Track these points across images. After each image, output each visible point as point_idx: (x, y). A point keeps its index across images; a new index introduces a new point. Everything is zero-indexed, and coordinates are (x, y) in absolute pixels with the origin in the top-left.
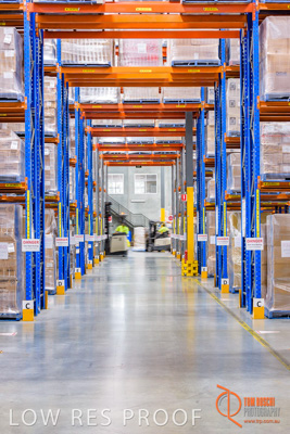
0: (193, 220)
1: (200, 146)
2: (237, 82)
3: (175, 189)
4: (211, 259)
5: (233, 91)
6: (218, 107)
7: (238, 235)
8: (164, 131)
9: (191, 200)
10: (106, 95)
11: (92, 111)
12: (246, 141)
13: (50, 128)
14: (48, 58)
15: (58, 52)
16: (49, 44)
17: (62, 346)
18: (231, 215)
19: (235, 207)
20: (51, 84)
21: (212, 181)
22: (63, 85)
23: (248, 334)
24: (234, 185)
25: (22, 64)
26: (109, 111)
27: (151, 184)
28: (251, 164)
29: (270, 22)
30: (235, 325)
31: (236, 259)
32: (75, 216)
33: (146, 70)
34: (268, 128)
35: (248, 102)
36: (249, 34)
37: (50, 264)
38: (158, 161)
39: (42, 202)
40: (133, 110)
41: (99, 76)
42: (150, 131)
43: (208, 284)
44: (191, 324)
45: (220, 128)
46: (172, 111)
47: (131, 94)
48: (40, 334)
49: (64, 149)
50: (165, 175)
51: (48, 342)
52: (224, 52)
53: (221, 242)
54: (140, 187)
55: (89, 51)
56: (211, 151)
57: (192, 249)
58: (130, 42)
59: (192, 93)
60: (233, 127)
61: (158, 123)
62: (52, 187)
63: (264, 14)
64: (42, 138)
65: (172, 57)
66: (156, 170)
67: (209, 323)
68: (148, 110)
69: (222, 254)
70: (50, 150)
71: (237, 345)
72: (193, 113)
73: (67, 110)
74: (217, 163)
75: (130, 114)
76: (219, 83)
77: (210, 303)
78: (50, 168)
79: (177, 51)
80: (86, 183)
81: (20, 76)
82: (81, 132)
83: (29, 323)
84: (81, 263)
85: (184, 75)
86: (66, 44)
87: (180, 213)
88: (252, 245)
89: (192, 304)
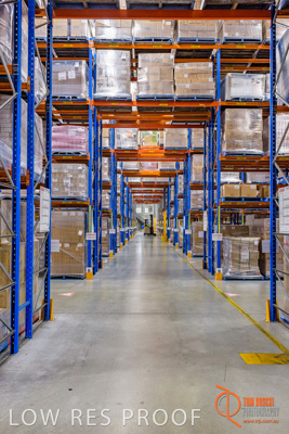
0: (165, 222)
1: (169, 198)
2: (182, 176)
3: (159, 211)
4: (172, 236)
5: (181, 180)
6: (175, 184)
7: (182, 229)
8: (156, 192)
9: (165, 216)
10: (137, 180)
11: (132, 185)
12: (185, 196)
13: (118, 191)
14: (118, 168)
15: (121, 166)
16: (119, 163)
17: (123, 267)
18: (179, 221)
19: (181, 218)
20: (119, 176)
21: (173, 209)
22: (123, 176)
23: (185, 263)
24: (180, 211)
25: (110, 170)
26: (137, 185)
27: (150, 210)
28: (187, 205)
29: (194, 156)
30: (181, 259)
31: (181, 236)
32: (127, 221)
33: (151, 172)
34: (193, 192)
35: (186, 184)
36: (187, 160)
37: (118, 237)
38: (153, 202)
39: (116, 216)
40: (146, 185)
41: (135, 174)
42: (151, 192)
43: (171, 244)
44: (165, 259)
45: (176, 192)
46: (159, 185)
47: (145, 180)
48: (115, 263)
49: (123, 198)
50: (156, 207)
51: (118, 265)
52: (178, 166)
53: (176, 230)
54: (147, 210)
55: (132, 165)
56: (172, 199)
57: (165, 232)
58: (146, 163)
59: (166, 180)
60: (181, 190)
61: (153, 189)
62: (119, 212)
63: (192, 154)
64: (116, 194)
65: (160, 167)
66: (152, 205)
67: (172, 259)
68: (151, 185)
69: (176, 234)
70: (119, 198)
71: (181, 267)
72: (166, 186)
73: (124, 185)
74: (174, 203)
75: (145, 186)
76: (175, 176)
77: (171, 251)
78: (118, 204)
79: (161, 166)
80: (130, 210)
81: (109, 174)
82: (128, 192)
83: (111, 258)
84: (128, 237)
85: (163, 174)
86: (124, 163)
87: (161, 219)
88: (187, 232)
89: (165, 252)
